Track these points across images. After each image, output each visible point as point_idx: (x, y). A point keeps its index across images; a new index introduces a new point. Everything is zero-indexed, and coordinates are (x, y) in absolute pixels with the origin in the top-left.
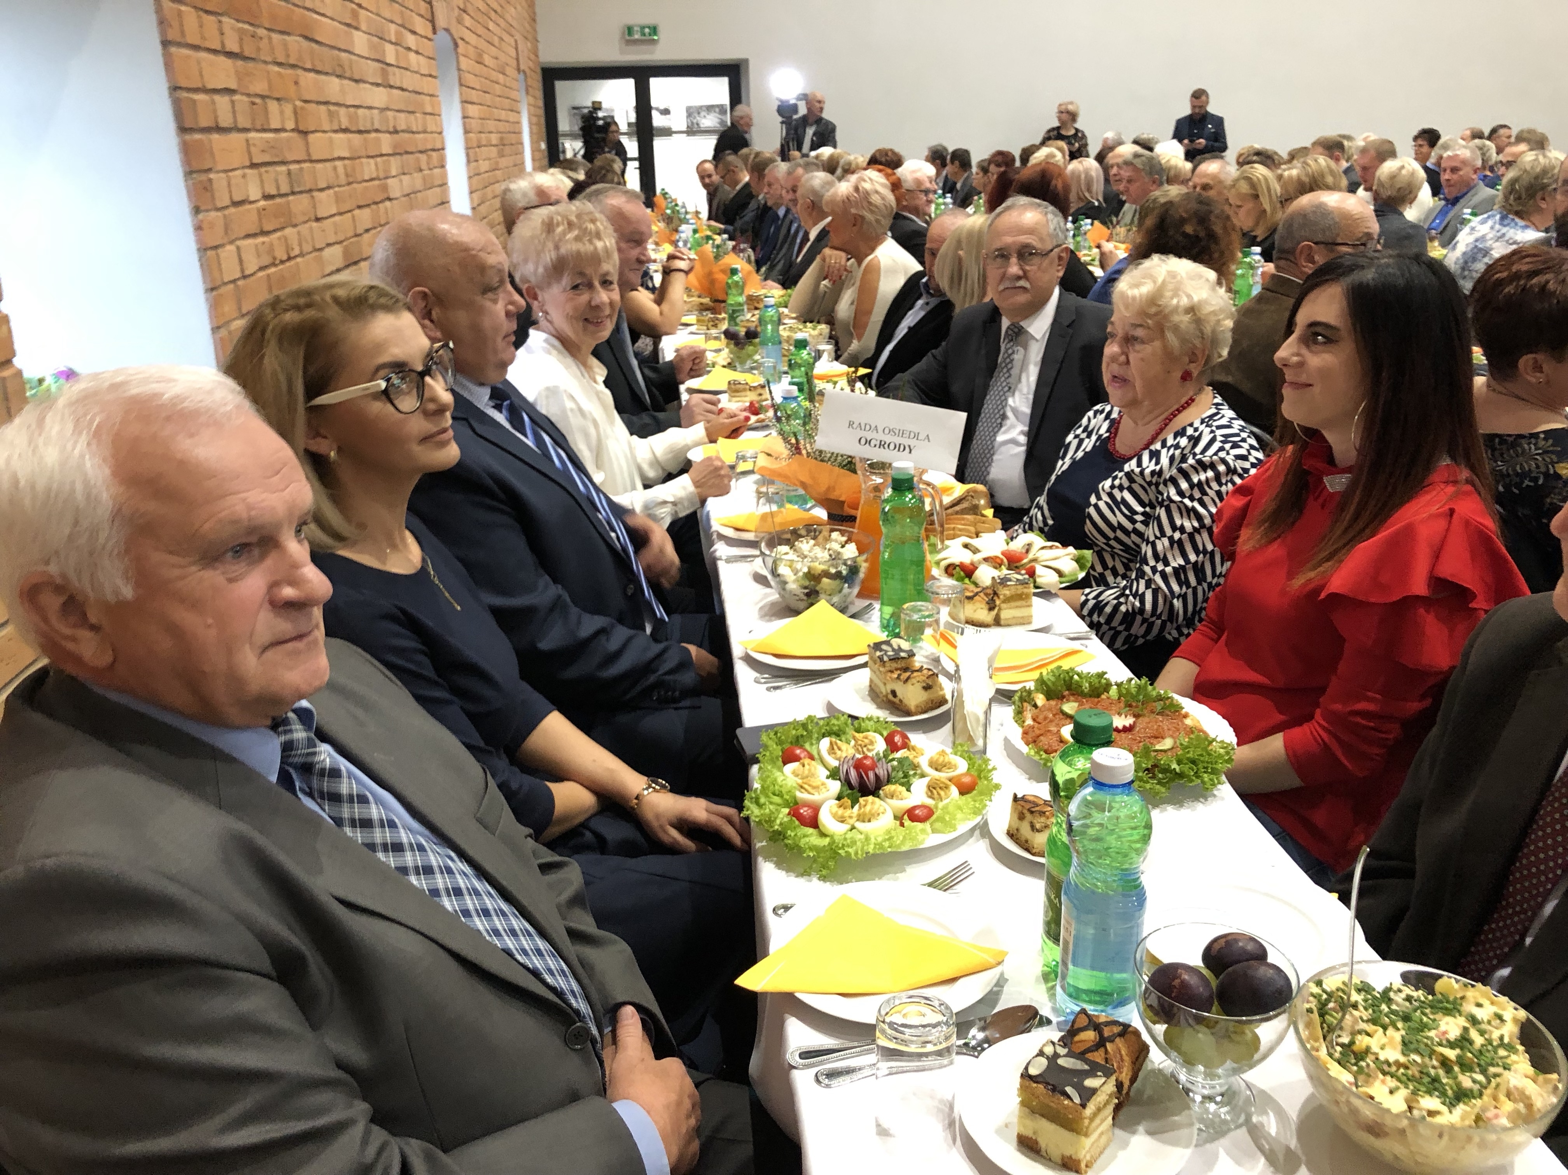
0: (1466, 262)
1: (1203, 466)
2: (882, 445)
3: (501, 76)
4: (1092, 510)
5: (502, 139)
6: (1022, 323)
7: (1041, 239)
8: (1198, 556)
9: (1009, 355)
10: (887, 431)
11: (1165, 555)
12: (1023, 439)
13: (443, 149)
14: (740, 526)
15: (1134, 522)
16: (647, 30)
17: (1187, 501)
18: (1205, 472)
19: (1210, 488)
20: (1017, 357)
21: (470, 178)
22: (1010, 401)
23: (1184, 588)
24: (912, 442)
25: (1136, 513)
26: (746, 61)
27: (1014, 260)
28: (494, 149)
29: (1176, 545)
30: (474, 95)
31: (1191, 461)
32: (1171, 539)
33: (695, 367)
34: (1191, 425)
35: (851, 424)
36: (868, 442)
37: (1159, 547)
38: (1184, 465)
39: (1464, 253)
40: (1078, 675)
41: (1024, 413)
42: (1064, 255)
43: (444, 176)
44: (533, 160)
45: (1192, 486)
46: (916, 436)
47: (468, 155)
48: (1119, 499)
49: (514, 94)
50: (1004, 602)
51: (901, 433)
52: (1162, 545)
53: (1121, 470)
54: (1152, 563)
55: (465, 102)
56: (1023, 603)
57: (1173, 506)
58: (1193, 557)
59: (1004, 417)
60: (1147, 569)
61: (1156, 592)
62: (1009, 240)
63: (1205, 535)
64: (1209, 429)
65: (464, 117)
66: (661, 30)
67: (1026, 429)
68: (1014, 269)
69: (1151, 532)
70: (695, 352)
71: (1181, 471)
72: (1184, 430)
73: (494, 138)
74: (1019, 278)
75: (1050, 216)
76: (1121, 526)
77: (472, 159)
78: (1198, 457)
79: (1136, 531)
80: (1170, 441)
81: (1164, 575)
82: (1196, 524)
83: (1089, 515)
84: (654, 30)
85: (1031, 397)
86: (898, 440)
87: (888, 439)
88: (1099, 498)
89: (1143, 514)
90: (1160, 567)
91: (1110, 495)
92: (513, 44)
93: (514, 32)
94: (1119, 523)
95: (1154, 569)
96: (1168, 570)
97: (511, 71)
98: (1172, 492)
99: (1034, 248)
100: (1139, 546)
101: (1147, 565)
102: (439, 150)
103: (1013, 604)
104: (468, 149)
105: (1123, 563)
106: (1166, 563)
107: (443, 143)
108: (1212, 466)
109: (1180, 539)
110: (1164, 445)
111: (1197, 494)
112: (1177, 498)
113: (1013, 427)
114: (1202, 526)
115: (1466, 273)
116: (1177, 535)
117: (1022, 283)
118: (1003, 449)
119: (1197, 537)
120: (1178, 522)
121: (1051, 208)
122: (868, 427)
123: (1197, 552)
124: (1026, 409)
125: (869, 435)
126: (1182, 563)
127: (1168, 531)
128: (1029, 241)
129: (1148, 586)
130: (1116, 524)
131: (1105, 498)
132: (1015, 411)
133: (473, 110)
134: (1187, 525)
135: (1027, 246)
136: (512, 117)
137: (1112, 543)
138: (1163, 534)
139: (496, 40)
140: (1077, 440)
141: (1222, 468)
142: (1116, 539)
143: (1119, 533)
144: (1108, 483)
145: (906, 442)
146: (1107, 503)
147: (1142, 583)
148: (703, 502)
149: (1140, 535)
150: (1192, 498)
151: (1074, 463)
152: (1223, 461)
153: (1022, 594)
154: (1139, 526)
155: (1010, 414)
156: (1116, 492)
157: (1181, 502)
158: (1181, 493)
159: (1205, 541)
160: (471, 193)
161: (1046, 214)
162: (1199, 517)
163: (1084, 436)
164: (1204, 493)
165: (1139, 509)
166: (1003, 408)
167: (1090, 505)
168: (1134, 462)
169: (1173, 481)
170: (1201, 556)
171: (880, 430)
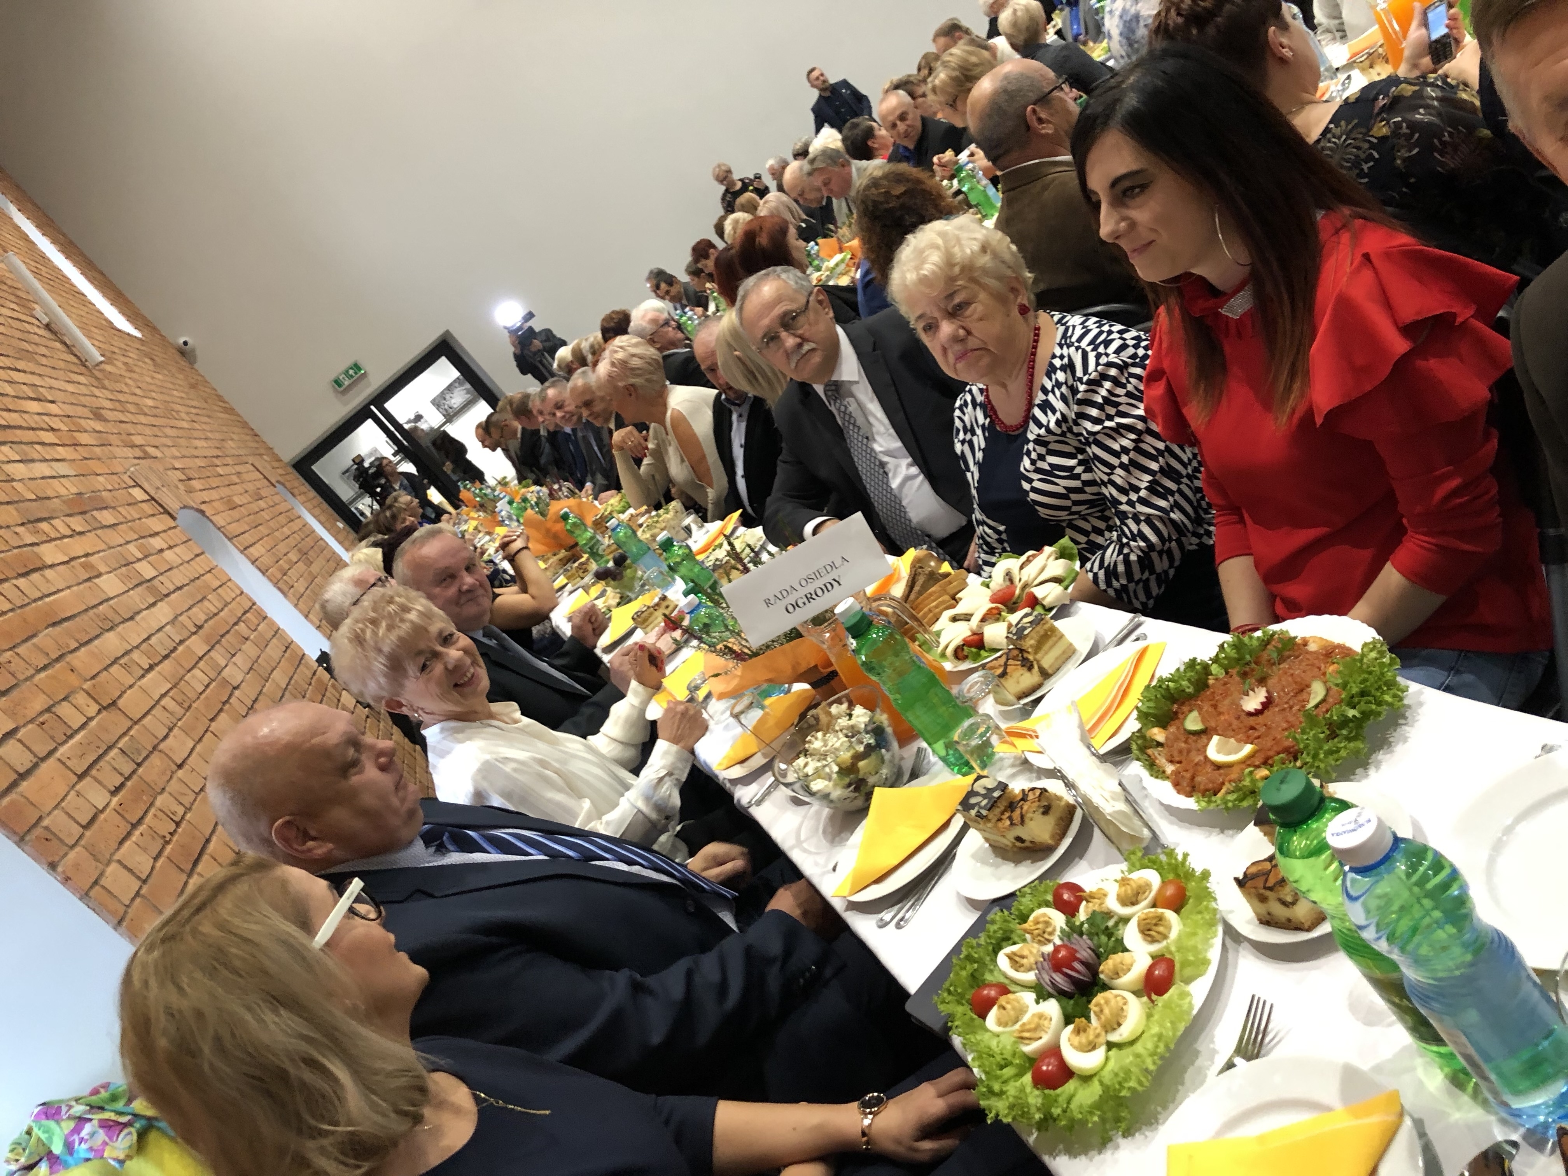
0: (1128, 39)
1: (1095, 384)
2: (809, 598)
3: (260, 502)
4: (1033, 496)
5: (300, 551)
6: (834, 378)
7: (792, 300)
8: (1158, 462)
9: (845, 413)
10: (804, 583)
11: (1130, 484)
12: (914, 470)
13: (254, 604)
14: (742, 756)
15: (1077, 477)
16: (351, 372)
17: (1108, 424)
18: (1102, 386)
19: (1119, 396)
20: (853, 408)
21: (296, 606)
22: (877, 448)
23: (1170, 498)
24: (834, 574)
25: (1073, 468)
26: (447, 332)
27: (784, 334)
28: (300, 564)
29: (1131, 469)
30: (248, 538)
31: (1082, 388)
32: (1122, 466)
33: (596, 625)
34: (1054, 356)
35: (768, 603)
36: (795, 606)
37: (1119, 481)
38: (1079, 396)
39: (1121, 34)
40: (1170, 680)
41: (898, 449)
42: (821, 297)
43: (272, 623)
44: (340, 543)
45: (1100, 407)
46: (833, 566)
47: (280, 589)
48: (1048, 468)
49: (283, 507)
50: (1036, 653)
51: (818, 574)
52: (1119, 476)
53: (1028, 441)
54: (1124, 499)
55: (244, 550)
56: (1054, 639)
57: (1099, 437)
58: (1154, 466)
59: (882, 465)
60: (1124, 508)
61: (1149, 520)
62: (766, 322)
63: (1149, 439)
64: (1072, 349)
65: (253, 563)
66: (362, 364)
67: (910, 460)
68: (790, 341)
69: (1100, 473)
70: (586, 613)
71: (1080, 402)
72: (1051, 365)
73: (293, 556)
74: (800, 345)
75: (784, 276)
76: (1070, 490)
77: (285, 589)
78: (1085, 379)
79: (1086, 483)
80: (1049, 385)
81: (1143, 501)
82: (1133, 436)
83: (1033, 501)
84: (356, 367)
85: (892, 431)
86: (820, 583)
87: (810, 588)
88: (1030, 481)
89: (1080, 463)
90: (1134, 497)
91: (1038, 471)
92: (252, 468)
93: (245, 459)
94: (1065, 488)
95: (1130, 503)
96: (1143, 493)
97: (266, 492)
98: (1089, 425)
99: (792, 311)
100: (1099, 494)
101: (1121, 503)
102: (251, 608)
103: (1046, 647)
104: (276, 585)
105: (1097, 518)
106: (1137, 490)
107: (250, 599)
108: (1104, 377)
109: (1130, 460)
110: (1045, 391)
111: (1112, 411)
112: (1098, 428)
113: (897, 467)
114: (1139, 433)
115: (1136, 46)
116: (1125, 459)
117: (806, 347)
118: (905, 490)
119: (1144, 446)
120: (1116, 447)
121: (779, 269)
122: (785, 593)
123: (1154, 459)
124: (897, 444)
125: (791, 599)
126: (1149, 478)
127: (1115, 461)
128: (784, 308)
129: (1137, 522)
130: (1064, 491)
131: (1035, 476)
132: (888, 453)
133: (254, 551)
134: (1125, 443)
135: (785, 314)
136: (295, 526)
137: (1075, 509)
138: (1112, 467)
139: (235, 479)
140: (966, 445)
141: (1113, 372)
142: (1076, 503)
143: (1074, 497)
144: (1026, 462)
145: (828, 578)
146: (1040, 480)
147: (1130, 522)
148: (692, 752)
149: (1092, 483)
150: (1110, 418)
151: (981, 466)
152: (1109, 365)
153: (1046, 631)
154: (1085, 477)
155: (885, 459)
156: (1041, 464)
157: (1104, 428)
158: (1096, 421)
159: (1152, 444)
160: (306, 617)
161: (779, 276)
162: (1130, 428)
163: (968, 437)
164: (1116, 405)
165: (1072, 462)
166: (875, 458)
167: (1027, 492)
168: (1032, 426)
169: (1082, 416)
170: (1160, 459)
171: (798, 587)
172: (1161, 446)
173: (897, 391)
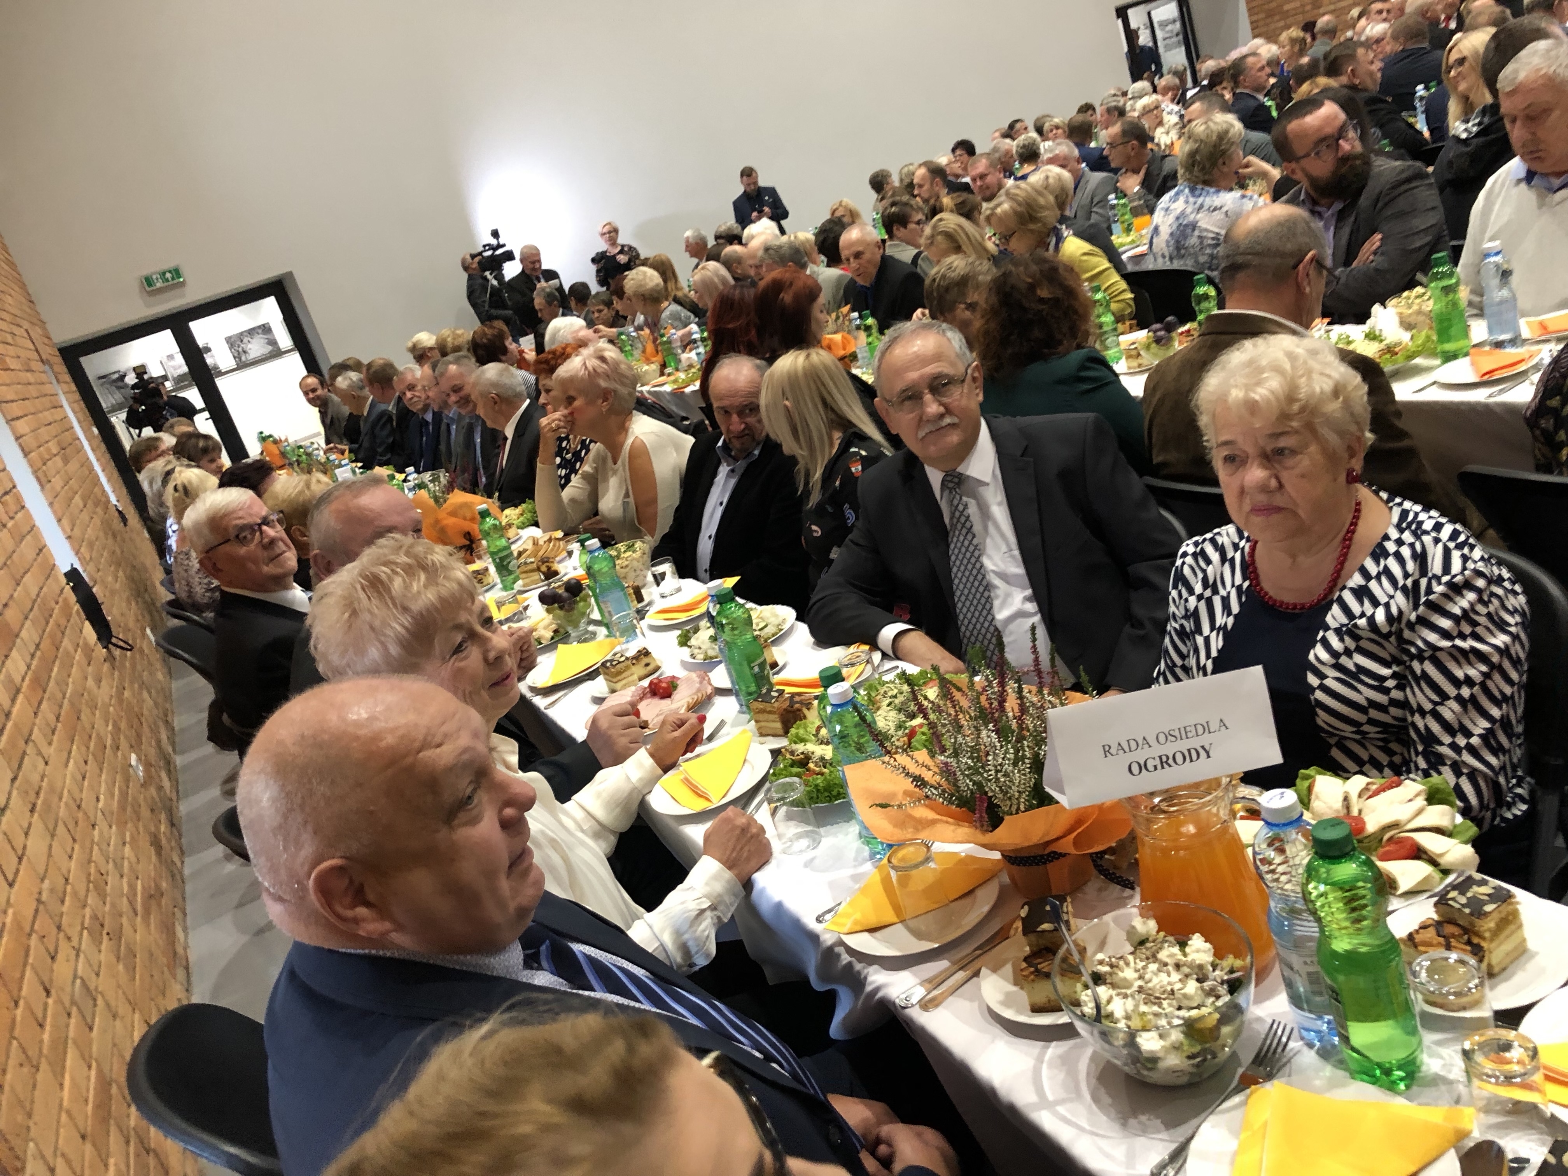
1: (1456, 589)
2: (1164, 762)
3: (29, 374)
4: (1319, 695)
5: (59, 443)
6: (960, 469)
7: (953, 364)
8: (1501, 708)
9: (962, 513)
10: (1162, 738)
11: (1460, 723)
13: (14, 487)
15: (1386, 691)
16: (168, 275)
17: (1458, 642)
18: (1463, 596)
19: (1477, 613)
20: (973, 510)
21: (51, 504)
22: (988, 563)
24: (1205, 740)
25: (1383, 679)
26: (290, 274)
27: (928, 397)
28: (58, 459)
29: (1470, 707)
30: (15, 409)
31: (1439, 589)
32: (1459, 699)
34: (1386, 537)
35: (1107, 751)
36: (1143, 767)
37: (1447, 715)
38: (1431, 597)
41: (1016, 576)
43: (29, 517)
44: (93, 450)
45: (1456, 619)
46: (1209, 728)
47: (38, 479)
48: (1353, 669)
49: (48, 389)
51: (1184, 733)
52: (1450, 711)
53: (1327, 628)
54: (1447, 739)
55: (10, 421)
57: (1440, 655)
58: (1496, 712)
59: (989, 587)
60: (1445, 750)
61: (1473, 775)
62: (913, 376)
63: (1497, 677)
64: (1427, 539)
65: (17, 439)
66: (184, 271)
68: (933, 408)
69: (1421, 697)
71: (1430, 605)
72: (1380, 546)
73: (54, 447)
74: (942, 416)
75: (949, 334)
76: (1372, 704)
77: (43, 480)
78: (1445, 579)
79: (1393, 702)
80: (1373, 568)
81: (1472, 750)
82: (1484, 668)
83: (1320, 704)
84: (177, 273)
85: (1017, 553)
86: (1183, 745)
87: (1169, 749)
88: (1322, 676)
89: (1394, 676)
90: (1461, 741)
91: (1338, 667)
92: (25, 335)
93: (19, 321)
94: (1367, 699)
95: (1454, 746)
96: (1475, 740)
97: (37, 365)
98: (1433, 637)
99: (946, 376)
101: (1442, 744)
102: (11, 490)
104: (35, 472)
106: (1468, 734)
107: (11, 480)
108: (1468, 585)
109: (1472, 696)
110: (1367, 576)
111: (1467, 629)
112: (1446, 644)
113: (1008, 595)
114: (1492, 666)
116: (1466, 692)
117: (948, 420)
118: (1012, 627)
119: (1490, 684)
120: (1459, 674)
122: (1133, 745)
123: (1497, 703)
124: (1017, 569)
125: (1140, 756)
126: (1487, 725)
127: (1451, 691)
128: (940, 369)
129: (1458, 774)
130: (1364, 703)
131: (1332, 673)
132: (1002, 576)
133: (22, 426)
134: (1472, 672)
135: (937, 377)
136: (57, 415)
137: (1366, 728)
138: (1444, 697)
139: (9, 339)
141: (1481, 583)
142: (1371, 722)
143: (1373, 713)
144: (1319, 651)
145: (1195, 743)
146: (1338, 679)
147: (1447, 771)
149: (1404, 704)
150: (1463, 637)
152: (1479, 574)
154: (1396, 694)
155: (997, 581)
156: (1344, 660)
157: (1454, 646)
158: (1445, 634)
159: (1498, 684)
160: (59, 521)
161: (944, 331)
162: (1482, 657)
163: (1208, 593)
164: (1474, 624)
165: (1385, 672)
166: (984, 577)
167: (1313, 690)
169: (1423, 621)
170: (1504, 706)
171: (1152, 740)
172: (1508, 690)
173: (1039, 509)
